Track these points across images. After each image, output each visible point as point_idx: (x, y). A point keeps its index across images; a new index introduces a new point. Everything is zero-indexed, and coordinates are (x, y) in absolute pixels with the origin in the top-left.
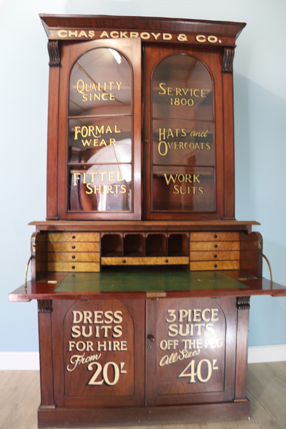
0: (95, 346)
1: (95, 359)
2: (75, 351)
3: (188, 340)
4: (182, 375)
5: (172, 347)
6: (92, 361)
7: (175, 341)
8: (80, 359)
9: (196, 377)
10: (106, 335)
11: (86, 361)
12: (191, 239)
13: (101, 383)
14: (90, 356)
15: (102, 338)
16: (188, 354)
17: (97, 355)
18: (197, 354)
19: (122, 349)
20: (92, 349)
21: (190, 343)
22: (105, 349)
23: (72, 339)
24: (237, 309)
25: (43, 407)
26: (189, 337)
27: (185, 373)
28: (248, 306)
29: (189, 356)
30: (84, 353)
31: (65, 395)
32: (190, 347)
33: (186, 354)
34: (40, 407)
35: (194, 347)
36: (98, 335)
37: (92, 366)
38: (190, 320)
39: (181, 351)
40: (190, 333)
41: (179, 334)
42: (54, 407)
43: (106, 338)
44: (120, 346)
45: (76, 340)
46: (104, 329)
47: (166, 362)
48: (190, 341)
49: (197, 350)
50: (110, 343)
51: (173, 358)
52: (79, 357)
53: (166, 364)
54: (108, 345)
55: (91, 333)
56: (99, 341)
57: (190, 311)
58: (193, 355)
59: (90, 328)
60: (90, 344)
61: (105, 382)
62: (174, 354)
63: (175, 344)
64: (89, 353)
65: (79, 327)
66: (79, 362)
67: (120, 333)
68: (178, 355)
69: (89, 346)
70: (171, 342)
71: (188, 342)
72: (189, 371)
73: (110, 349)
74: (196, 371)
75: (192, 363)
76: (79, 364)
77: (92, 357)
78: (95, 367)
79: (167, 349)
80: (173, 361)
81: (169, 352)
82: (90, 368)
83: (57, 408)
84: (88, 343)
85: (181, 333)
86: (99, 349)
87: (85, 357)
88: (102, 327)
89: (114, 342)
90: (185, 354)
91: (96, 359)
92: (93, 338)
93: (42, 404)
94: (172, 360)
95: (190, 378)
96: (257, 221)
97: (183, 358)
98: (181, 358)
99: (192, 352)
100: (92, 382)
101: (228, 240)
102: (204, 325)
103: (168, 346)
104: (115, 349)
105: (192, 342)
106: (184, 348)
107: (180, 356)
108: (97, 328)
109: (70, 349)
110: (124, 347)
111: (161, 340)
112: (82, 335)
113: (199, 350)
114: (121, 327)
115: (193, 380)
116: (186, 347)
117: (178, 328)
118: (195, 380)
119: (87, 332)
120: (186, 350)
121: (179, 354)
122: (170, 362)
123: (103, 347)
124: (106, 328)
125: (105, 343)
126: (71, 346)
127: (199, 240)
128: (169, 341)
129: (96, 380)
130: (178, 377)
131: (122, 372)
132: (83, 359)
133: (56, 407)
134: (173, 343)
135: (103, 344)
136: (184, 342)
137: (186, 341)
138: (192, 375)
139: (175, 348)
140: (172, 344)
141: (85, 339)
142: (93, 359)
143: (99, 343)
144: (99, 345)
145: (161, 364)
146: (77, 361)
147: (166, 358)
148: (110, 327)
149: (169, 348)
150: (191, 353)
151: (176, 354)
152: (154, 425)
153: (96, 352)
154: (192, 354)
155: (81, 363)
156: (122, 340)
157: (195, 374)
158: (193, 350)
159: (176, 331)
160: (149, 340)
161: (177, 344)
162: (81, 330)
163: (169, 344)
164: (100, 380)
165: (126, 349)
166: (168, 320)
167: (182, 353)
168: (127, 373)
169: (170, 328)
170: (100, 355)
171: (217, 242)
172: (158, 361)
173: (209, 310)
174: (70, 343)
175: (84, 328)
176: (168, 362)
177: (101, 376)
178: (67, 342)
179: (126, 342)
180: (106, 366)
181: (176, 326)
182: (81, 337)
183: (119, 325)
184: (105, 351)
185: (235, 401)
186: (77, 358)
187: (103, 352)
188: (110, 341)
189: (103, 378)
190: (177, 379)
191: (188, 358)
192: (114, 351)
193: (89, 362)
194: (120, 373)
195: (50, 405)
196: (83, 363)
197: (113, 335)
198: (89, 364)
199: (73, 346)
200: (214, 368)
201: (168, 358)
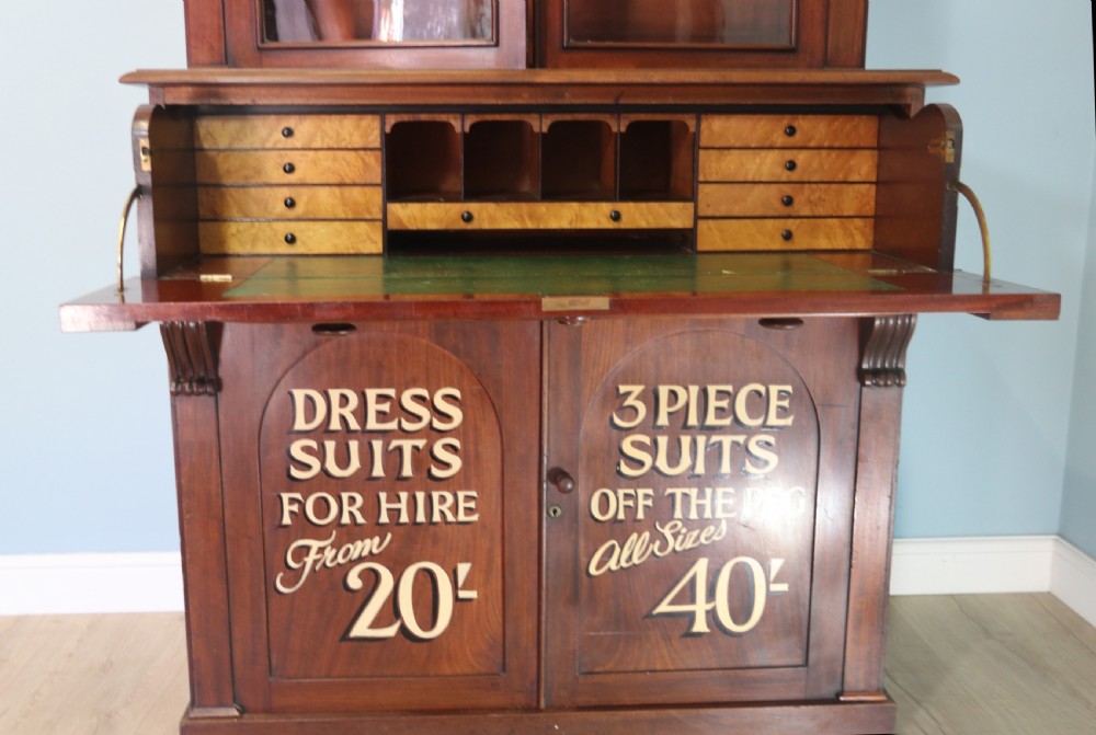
0: (372, 508)
1: (371, 553)
2: (303, 526)
3: (686, 491)
4: (664, 607)
5: (631, 512)
6: (361, 559)
7: (641, 492)
8: (321, 550)
9: (711, 615)
10: (407, 471)
11: (340, 560)
12: (704, 141)
13: (390, 631)
14: (352, 542)
15: (395, 480)
16: (685, 535)
17: (377, 540)
18: (716, 538)
19: (462, 517)
20: (360, 520)
21: (694, 501)
22: (404, 518)
23: (293, 483)
24: (858, 385)
25: (197, 713)
26: (691, 478)
27: (672, 603)
28: (899, 374)
29: (689, 545)
30: (334, 533)
31: (270, 671)
32: (693, 515)
33: (680, 538)
34: (187, 713)
35: (708, 514)
36: (378, 471)
37: (361, 575)
38: (693, 420)
39: (663, 527)
40: (693, 467)
41: (654, 468)
42: (235, 713)
43: (407, 479)
44: (452, 507)
45: (307, 487)
46: (400, 449)
47: (612, 564)
48: (693, 492)
49: (715, 521)
50: (420, 496)
51: (635, 550)
52: (315, 544)
53: (609, 570)
54: (413, 501)
55: (355, 464)
56: (383, 490)
57: (694, 390)
58: (703, 540)
59: (354, 445)
60: (352, 500)
61: (404, 630)
62: (639, 536)
63: (641, 502)
64: (351, 533)
65: (314, 444)
66: (316, 562)
67: (456, 463)
68: (652, 541)
69: (351, 508)
70: (626, 496)
71: (686, 498)
72: (689, 595)
73: (421, 517)
74: (711, 594)
75: (701, 568)
76: (317, 568)
77: (359, 544)
78: (372, 580)
79: (615, 520)
80: (635, 560)
81: (620, 530)
82: (354, 581)
83: (246, 716)
84: (345, 496)
85: (662, 463)
86: (384, 518)
87: (337, 546)
88: (395, 443)
89: (436, 495)
90: (675, 536)
91: (375, 551)
92: (364, 481)
93: (193, 704)
94: (630, 558)
95: (691, 616)
96: (946, 69)
97: (670, 549)
98: (661, 549)
99: (702, 529)
100: (361, 629)
101: (837, 144)
102: (741, 439)
103: (617, 506)
104: (437, 518)
105: (701, 495)
106: (672, 518)
107: (658, 543)
108: (378, 445)
109: (287, 520)
110: (469, 511)
111: (595, 490)
112: (324, 471)
113: (724, 526)
114: (456, 443)
115: (700, 626)
116: (678, 514)
117: (653, 449)
118: (709, 626)
119: (343, 459)
120: (680, 524)
121: (657, 536)
122: (623, 564)
123: (399, 511)
124: (407, 445)
125: (404, 496)
126: (287, 508)
127: (732, 142)
128: (621, 492)
129: (375, 624)
130: (649, 616)
131: (462, 594)
132: (329, 553)
133: (243, 711)
134: (634, 498)
135: (399, 500)
136: (672, 496)
137: (679, 492)
138: (700, 607)
139: (640, 515)
140: (631, 503)
141: (337, 486)
142: (365, 553)
143: (383, 496)
144: (384, 506)
145: (593, 571)
146: (309, 560)
147: (611, 550)
148: (421, 443)
149: (621, 516)
150: (695, 534)
151: (647, 535)
153: (374, 528)
154: (698, 537)
155: (324, 564)
156: (461, 489)
157: (709, 607)
158: (702, 523)
159: (646, 457)
160: (552, 487)
161: (649, 503)
162: (321, 454)
163: (622, 503)
164: (390, 624)
165: (475, 518)
166: (617, 421)
167: (667, 532)
168: (478, 599)
169: (627, 447)
170: (389, 536)
171: (795, 152)
172: (583, 559)
173: (762, 389)
174: (285, 497)
175: (330, 446)
176: (619, 561)
177: (392, 610)
178: (274, 494)
179: (474, 494)
180: (409, 575)
181: (646, 440)
182: (324, 475)
183: (452, 436)
184: (405, 524)
185: (842, 699)
186: (308, 548)
187: (397, 529)
188: (421, 490)
189: (397, 614)
190: (647, 620)
191: (685, 551)
192: (435, 524)
193: (350, 561)
194: (456, 599)
195: (221, 705)
196: (329, 564)
197: (429, 471)
198: (351, 568)
199: (295, 508)
200: (775, 588)
201: (618, 550)
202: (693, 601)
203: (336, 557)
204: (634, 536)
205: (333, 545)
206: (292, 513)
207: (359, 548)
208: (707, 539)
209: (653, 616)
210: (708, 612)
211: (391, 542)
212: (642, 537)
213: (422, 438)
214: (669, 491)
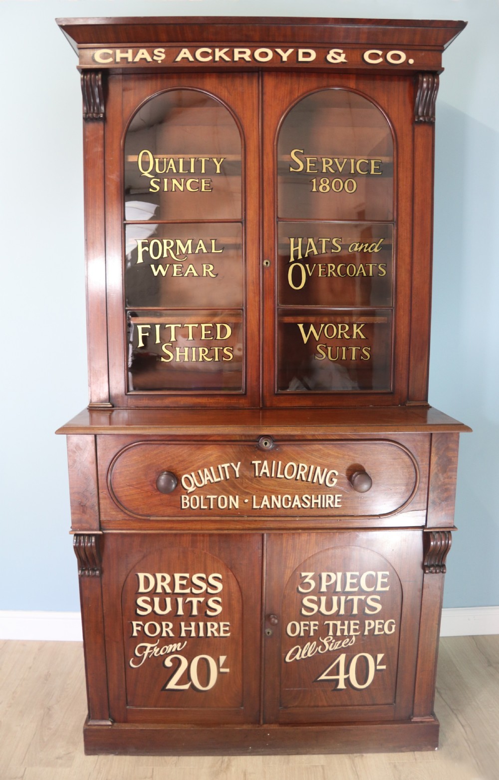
0: (177, 629)
1: (176, 650)
2: (142, 636)
3: (335, 622)
4: (323, 677)
5: (307, 632)
6: (171, 653)
7: (312, 623)
8: (152, 648)
9: (347, 680)
10: (195, 612)
11: (161, 653)
13: (186, 687)
14: (168, 645)
15: (189, 616)
16: (334, 643)
17: (180, 644)
18: (350, 644)
19: (222, 634)
20: (171, 634)
21: (339, 627)
22: (193, 634)
23: (138, 618)
24: (422, 573)
25: (91, 723)
26: (338, 616)
27: (328, 675)
28: (443, 566)
29: (336, 648)
30: (159, 640)
31: (127, 703)
32: (339, 634)
33: (332, 644)
34: (86, 723)
35: (346, 633)
36: (180, 612)
37: (172, 660)
38: (339, 589)
39: (323, 639)
40: (339, 610)
41: (319, 611)
42: (110, 723)
43: (194, 616)
44: (218, 630)
45: (145, 619)
46: (191, 602)
47: (297, 657)
48: (339, 623)
49: (350, 637)
50: (201, 624)
51: (308, 651)
52: (149, 646)
53: (296, 659)
54: (198, 627)
55: (169, 609)
56: (183, 621)
57: (340, 574)
58: (343, 645)
59: (168, 600)
60: (167, 626)
61: (192, 686)
62: (311, 643)
63: (312, 628)
64: (168, 640)
65: (148, 599)
66: (149, 654)
67: (219, 609)
68: (317, 646)
69: (167, 629)
70: (305, 625)
71: (335, 626)
72: (336, 671)
73: (202, 634)
74: (347, 671)
75: (342, 658)
76: (150, 656)
77: (171, 646)
78: (177, 663)
79: (299, 636)
80: (309, 655)
81: (301, 641)
82: (168, 663)
83: (115, 724)
84: (164, 624)
85: (323, 609)
86: (183, 634)
87: (160, 646)
88: (189, 599)
89: (209, 624)
90: (329, 643)
91: (179, 649)
92: (173, 616)
93: (90, 717)
94: (306, 654)
95: (337, 681)
97: (326, 650)
98: (321, 650)
99: (342, 641)
100: (172, 685)
102: (363, 597)
103: (300, 629)
104: (209, 634)
105: (343, 624)
106: (328, 635)
107: (320, 647)
108: (180, 600)
109: (135, 634)
110: (225, 631)
111: (289, 622)
112: (153, 611)
113: (354, 638)
114: (220, 599)
115: (342, 685)
116: (331, 633)
117: (319, 603)
118: (346, 685)
119: (163, 606)
120: (332, 638)
121: (320, 643)
122: (303, 657)
123: (191, 631)
124: (195, 600)
125: (193, 624)
126: (135, 628)
128: (302, 623)
129: (178, 684)
130: (316, 681)
131: (222, 670)
132: (156, 650)
133: (114, 721)
134: (310, 626)
135: (190, 626)
136: (328, 624)
137: (331, 623)
138: (341, 677)
139: (312, 634)
140: (307, 628)
141: (160, 618)
142: (174, 650)
143: (183, 624)
144: (183, 628)
145: (287, 660)
146: (146, 653)
147: (297, 650)
148: (202, 599)
149: (302, 634)
150: (339, 642)
151: (315, 643)
152: (275, 754)
153: (178, 639)
154: (341, 644)
155: (154, 654)
156: (222, 621)
157: (346, 677)
158: (343, 637)
159: (315, 607)
160: (267, 621)
161: (317, 628)
162: (152, 604)
163: (302, 628)
164: (186, 683)
165: (228, 635)
166: (301, 589)
167: (325, 642)
168: (230, 672)
169: (305, 602)
170: (186, 642)
172: (283, 655)
173: (374, 574)
174: (134, 623)
175: (157, 600)
176: (300, 656)
177: (186, 677)
178: (129, 622)
179: (228, 623)
180: (196, 660)
181: (315, 598)
182: (153, 613)
183: (217, 596)
184: (193, 637)
185: (412, 720)
186: (146, 647)
187: (190, 639)
188: (202, 621)
189: (189, 679)
190: (315, 683)
191: (334, 650)
192: (209, 637)
193: (166, 654)
194: (219, 672)
195: (103, 719)
196: (155, 655)
197: (206, 612)
198: (167, 657)
199: (139, 628)
200: (379, 667)
201: (300, 650)
202: (338, 674)
203: (159, 652)
204: (309, 644)
205: (158, 646)
206: (137, 630)
207: (170, 648)
208: (345, 645)
209: (318, 681)
210: (345, 679)
211: (186, 645)
212: (312, 645)
213: (202, 597)
214: (326, 622)
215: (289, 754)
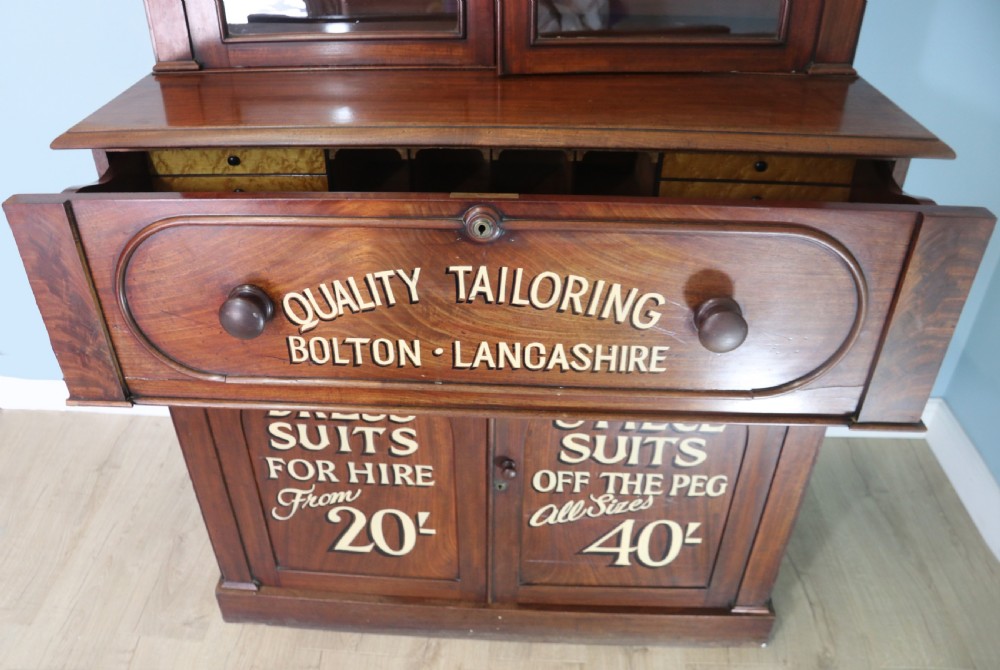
0: (343, 472)
1: (345, 500)
2: (285, 478)
3: (620, 475)
4: (593, 548)
5: (569, 487)
6: (337, 504)
7: (578, 474)
8: (305, 496)
9: (633, 555)
10: (370, 448)
11: (321, 503)
12: (666, 173)
13: (368, 549)
14: (330, 492)
15: (360, 454)
16: (616, 504)
17: (349, 493)
18: (643, 508)
19: (420, 482)
20: (334, 479)
21: (626, 482)
22: (371, 480)
23: (275, 452)
25: (226, 585)
26: (625, 466)
27: (601, 546)
29: (618, 510)
30: (314, 486)
31: (277, 564)
32: (625, 491)
33: (611, 506)
34: (219, 585)
35: (637, 491)
36: (345, 447)
37: (339, 513)
38: (630, 426)
39: (596, 497)
40: (628, 458)
41: (591, 458)
42: (253, 587)
43: (370, 454)
44: (411, 475)
45: (287, 455)
46: (362, 434)
47: (551, 520)
48: (626, 476)
49: (645, 497)
50: (383, 467)
51: (572, 511)
52: (299, 493)
53: (548, 523)
54: (377, 472)
55: (325, 442)
56: (351, 461)
58: (631, 508)
59: (322, 429)
60: (326, 467)
61: (376, 548)
62: (576, 502)
63: (578, 481)
64: (328, 487)
65: (288, 426)
66: (301, 504)
67: (413, 446)
68: (586, 506)
69: (327, 471)
70: (565, 476)
71: (619, 481)
72: (617, 541)
73: (385, 480)
74: (634, 542)
75: (627, 527)
76: (303, 506)
77: (335, 495)
78: (349, 519)
79: (554, 491)
80: (571, 518)
81: (559, 498)
82: (333, 516)
83: (263, 589)
84: (319, 463)
85: (599, 455)
86: (354, 479)
87: (317, 493)
88: (357, 429)
89: (396, 467)
90: (607, 505)
91: (348, 499)
92: (333, 452)
93: (223, 579)
94: (567, 516)
95: (616, 556)
97: (601, 512)
98: (593, 512)
99: (631, 502)
100: (344, 544)
101: (809, 180)
102: (674, 440)
103: (557, 481)
104: (398, 481)
105: (633, 478)
106: (604, 492)
107: (591, 508)
108: (343, 430)
109: (273, 475)
110: (425, 479)
111: (538, 470)
112: (299, 444)
113: (651, 500)
114: (413, 432)
115: (623, 561)
116: (611, 489)
117: (592, 445)
118: (630, 560)
119: (315, 437)
120: (611, 497)
121: (590, 504)
122: (560, 520)
123: (366, 476)
124: (369, 432)
125: (369, 466)
126: (273, 468)
127: (696, 174)
128: (561, 474)
129: (354, 543)
130: (580, 553)
131: (422, 531)
132: (311, 499)
133: (258, 586)
134: (574, 479)
135: (365, 468)
136: (607, 478)
137: (612, 476)
138: (624, 550)
139: (577, 489)
140: (569, 481)
141: (313, 456)
142: (341, 500)
143: (351, 465)
144: (353, 472)
145: (533, 522)
146: (296, 501)
147: (550, 511)
148: (381, 431)
149: (560, 489)
150: (624, 504)
151: (582, 503)
152: (509, 640)
153: (345, 484)
154: (627, 506)
155: (308, 505)
156: (418, 463)
157: (633, 549)
158: (632, 497)
159: (586, 451)
160: (498, 469)
161: (586, 481)
162: (295, 433)
163: (561, 481)
164: (365, 544)
165: (432, 483)
166: (560, 423)
167: (600, 501)
168: (436, 535)
169: (568, 441)
170: (359, 491)
171: (763, 186)
172: (526, 516)
174: (270, 460)
175: (302, 428)
176: (556, 518)
177: (366, 536)
178: (261, 458)
179: (430, 468)
180: (378, 518)
181: (586, 438)
182: (299, 448)
183: (408, 426)
184: (371, 484)
185: (734, 611)
186: (294, 495)
187: (366, 487)
188: (384, 462)
189: (371, 539)
190: (579, 556)
191: (614, 515)
192: (398, 485)
193: (329, 504)
194: (418, 534)
195: (243, 581)
196: (311, 505)
197: (390, 450)
198: (331, 509)
199: (279, 468)
200: (689, 541)
201: (555, 511)
202: (618, 544)
203: (317, 501)
204: (571, 503)
205: (314, 494)
206: (277, 471)
207: (333, 497)
208: (635, 507)
209: (583, 554)
210: (630, 554)
211: (361, 495)
212: (577, 505)
213: (382, 426)
214: (604, 474)
215: (531, 641)
